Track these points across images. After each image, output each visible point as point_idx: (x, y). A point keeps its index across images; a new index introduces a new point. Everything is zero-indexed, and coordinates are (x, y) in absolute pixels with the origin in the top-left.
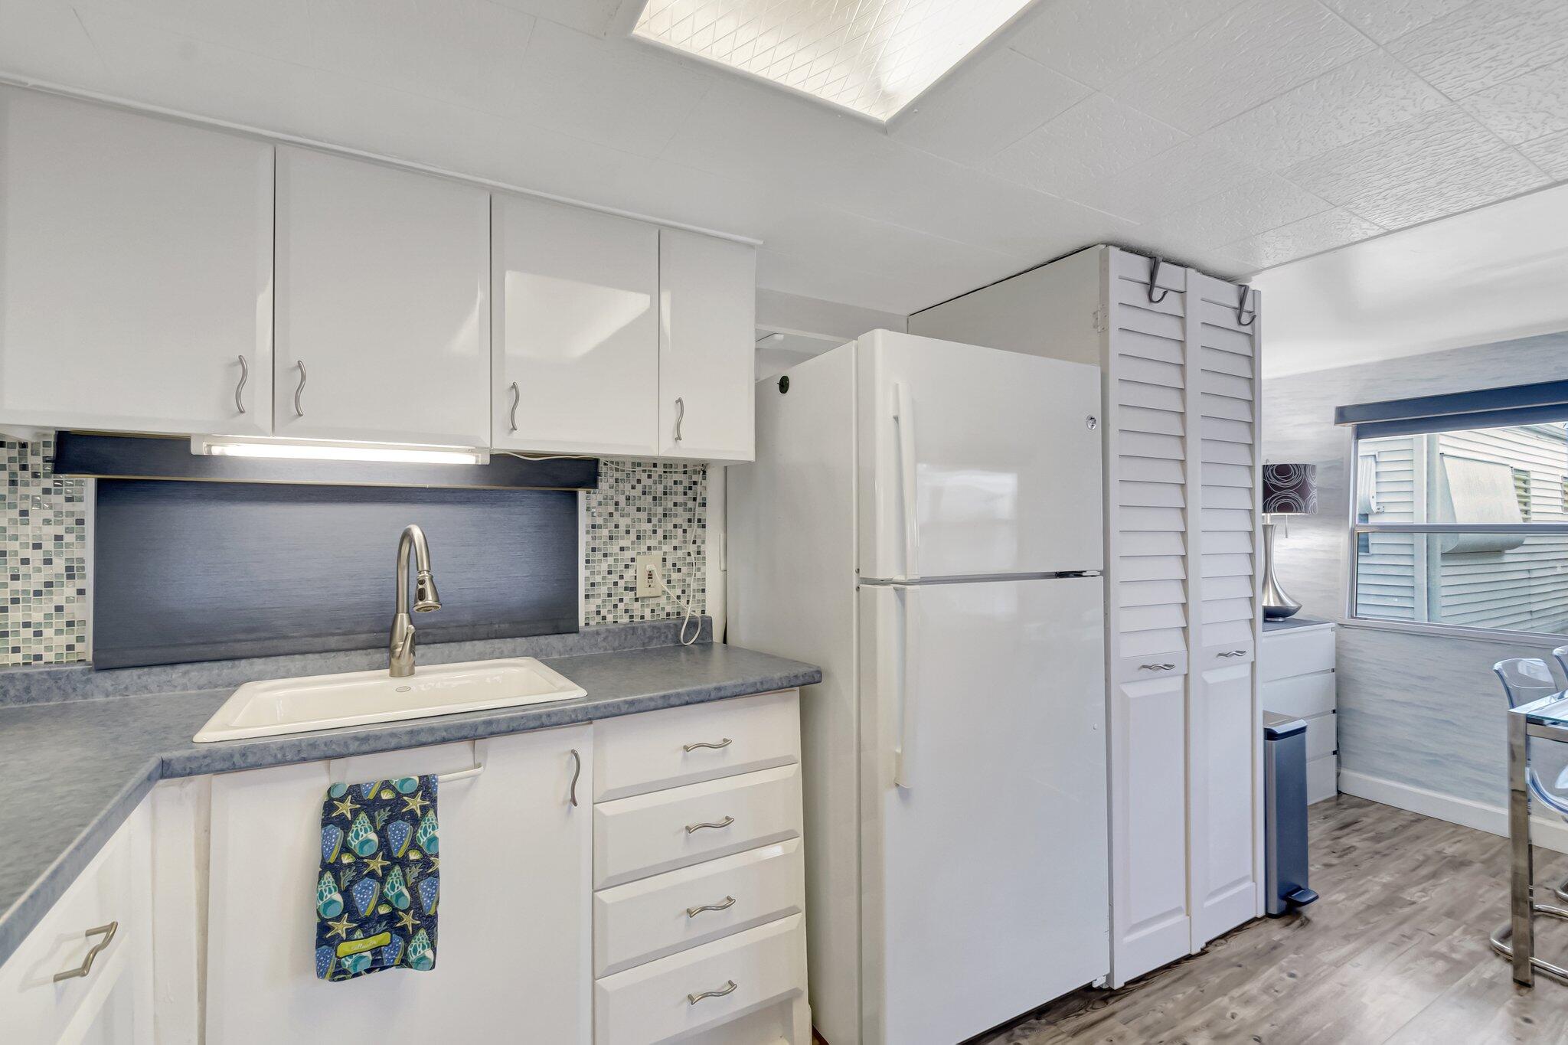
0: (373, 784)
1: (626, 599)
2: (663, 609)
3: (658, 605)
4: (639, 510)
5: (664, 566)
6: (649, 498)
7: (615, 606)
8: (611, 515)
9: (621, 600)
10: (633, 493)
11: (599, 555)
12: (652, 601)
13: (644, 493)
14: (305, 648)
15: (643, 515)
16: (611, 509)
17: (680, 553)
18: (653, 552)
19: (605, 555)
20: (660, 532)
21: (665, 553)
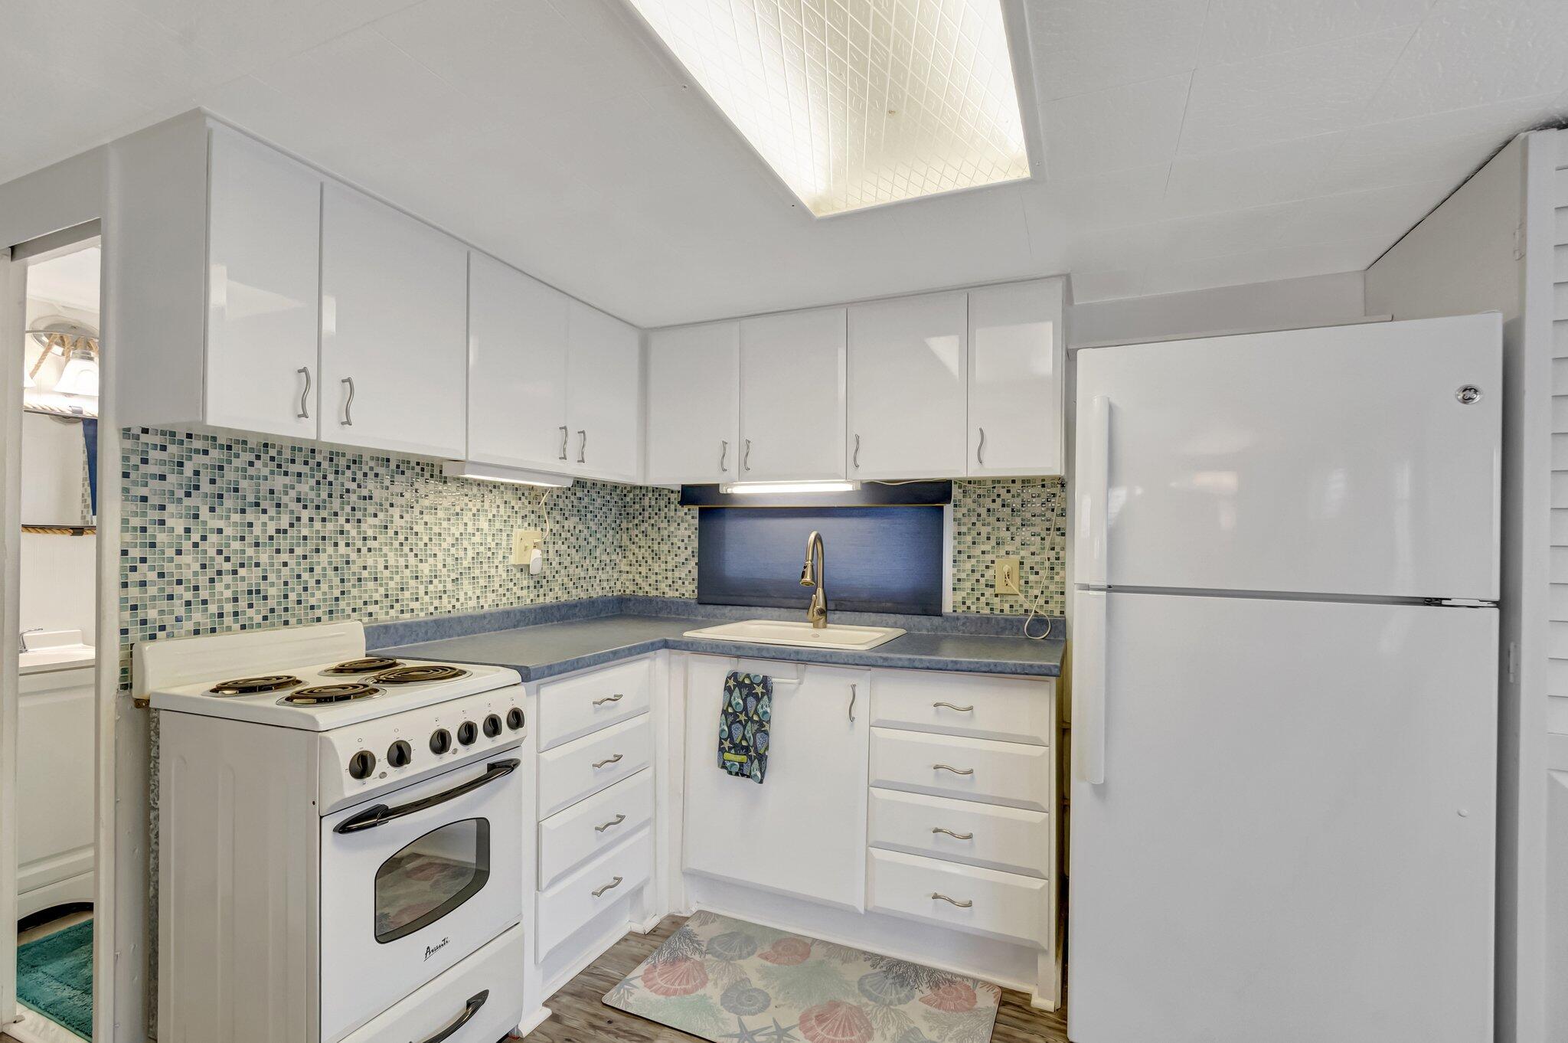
0: (743, 674)
1: (987, 594)
2: (1021, 606)
3: (1016, 601)
4: (998, 520)
5: (1021, 568)
6: (1008, 510)
7: (978, 599)
8: (974, 524)
9: (983, 595)
10: (992, 506)
11: (964, 557)
12: (1009, 598)
13: (1003, 506)
14: (779, 604)
15: (1003, 525)
16: (974, 519)
17: (1037, 558)
18: (1011, 556)
19: (969, 557)
20: (1018, 539)
21: (1022, 558)
